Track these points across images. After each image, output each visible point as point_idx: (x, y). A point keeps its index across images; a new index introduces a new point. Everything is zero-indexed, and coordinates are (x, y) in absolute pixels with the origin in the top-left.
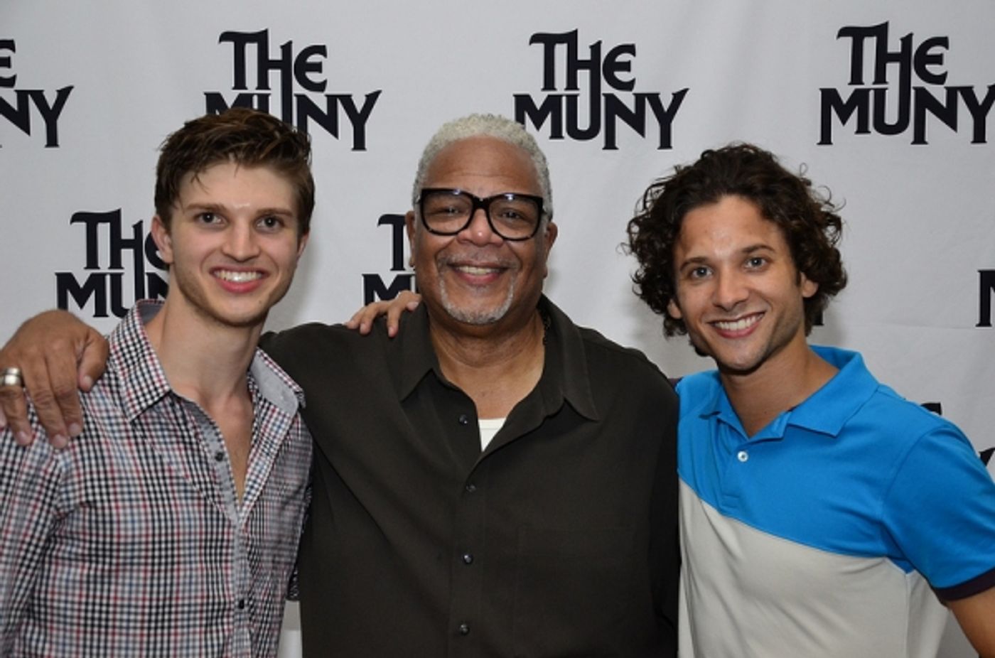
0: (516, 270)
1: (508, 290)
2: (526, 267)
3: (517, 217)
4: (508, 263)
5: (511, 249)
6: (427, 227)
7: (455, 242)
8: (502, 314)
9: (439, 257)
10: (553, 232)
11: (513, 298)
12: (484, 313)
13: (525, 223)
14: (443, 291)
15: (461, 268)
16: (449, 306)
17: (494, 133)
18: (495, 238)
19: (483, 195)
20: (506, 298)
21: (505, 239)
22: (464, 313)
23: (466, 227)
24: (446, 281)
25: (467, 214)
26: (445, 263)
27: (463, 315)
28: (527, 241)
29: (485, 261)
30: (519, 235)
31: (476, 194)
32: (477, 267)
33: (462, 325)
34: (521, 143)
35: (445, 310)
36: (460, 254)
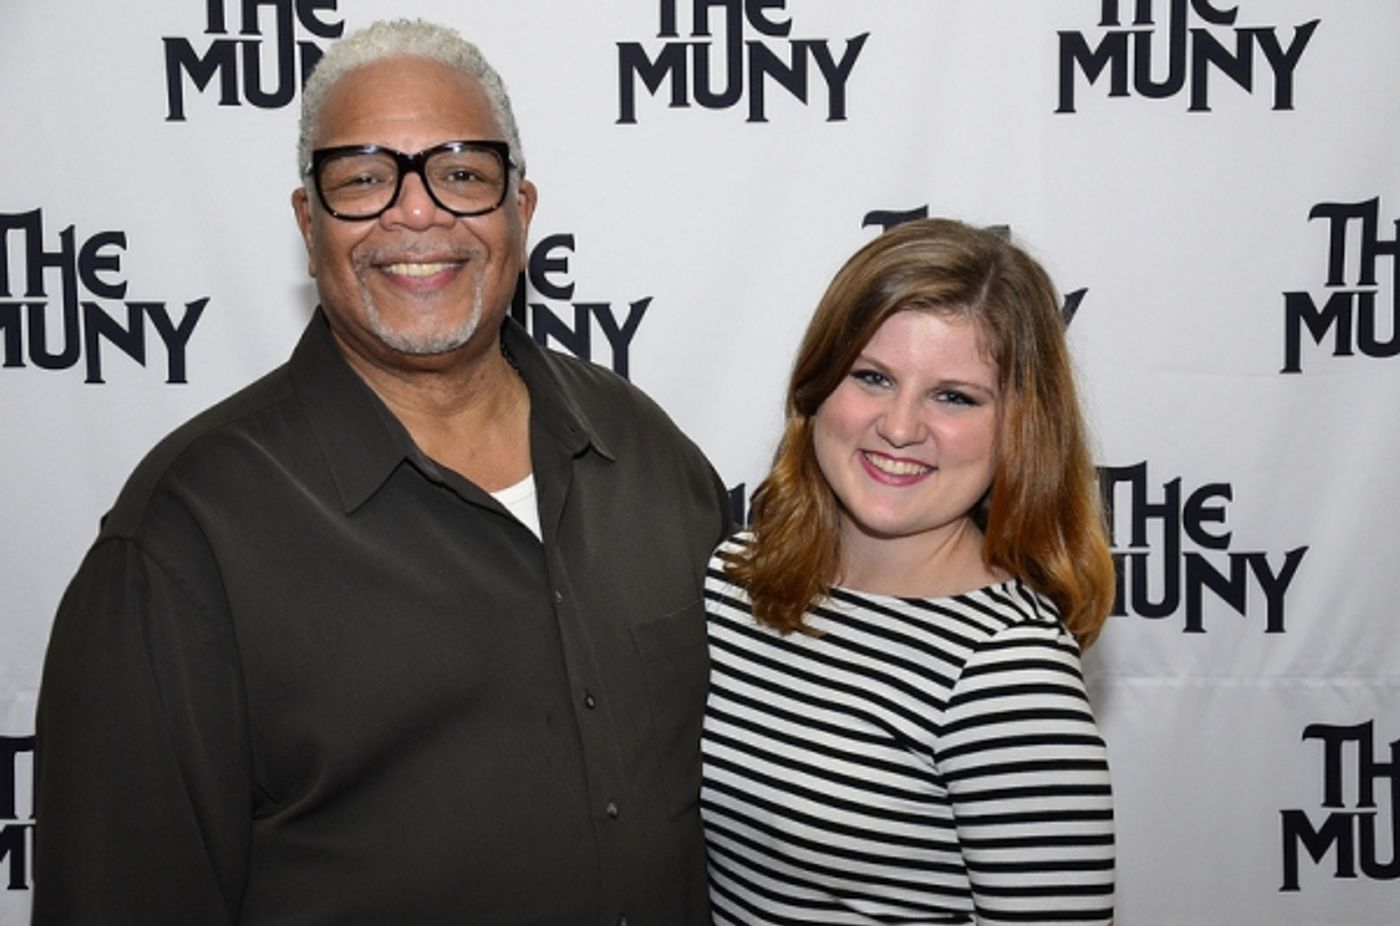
0: (483, 261)
1: (472, 295)
2: (497, 255)
3: (472, 178)
4: (468, 252)
5: (468, 227)
6: (331, 212)
7: (378, 228)
8: (469, 333)
9: (356, 255)
10: (530, 193)
11: (482, 307)
12: (440, 336)
13: (484, 187)
14: (371, 309)
15: (394, 268)
16: (384, 331)
17: (413, 48)
18: (443, 217)
19: (413, 149)
20: (472, 308)
21: (457, 214)
22: (407, 337)
23: (391, 205)
24: (373, 293)
25: (391, 184)
26: (367, 265)
27: (406, 342)
28: (492, 215)
29: (430, 253)
30: (479, 206)
31: (400, 149)
32: (420, 263)
33: (408, 358)
34: (460, 59)
35: (377, 338)
36: (388, 247)
